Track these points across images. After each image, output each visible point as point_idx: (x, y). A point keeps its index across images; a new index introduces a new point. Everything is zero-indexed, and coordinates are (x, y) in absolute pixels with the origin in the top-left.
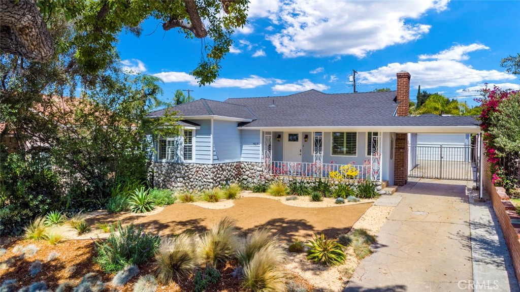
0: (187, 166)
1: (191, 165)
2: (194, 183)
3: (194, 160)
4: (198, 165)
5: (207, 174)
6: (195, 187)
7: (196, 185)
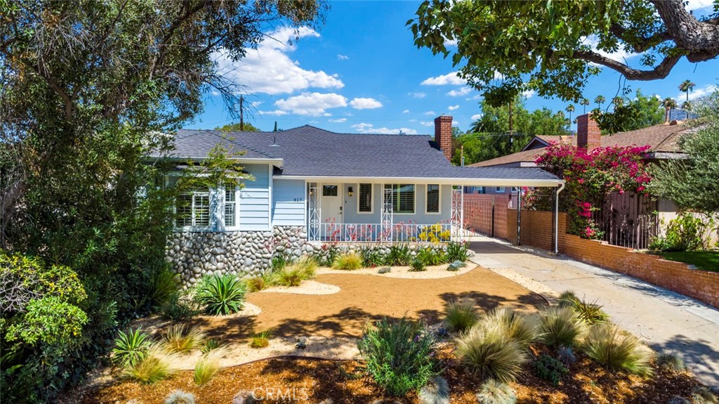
0: (228, 237)
1: (235, 233)
2: (238, 261)
3: (238, 227)
4: (245, 234)
5: (261, 245)
6: (239, 267)
7: (242, 265)
